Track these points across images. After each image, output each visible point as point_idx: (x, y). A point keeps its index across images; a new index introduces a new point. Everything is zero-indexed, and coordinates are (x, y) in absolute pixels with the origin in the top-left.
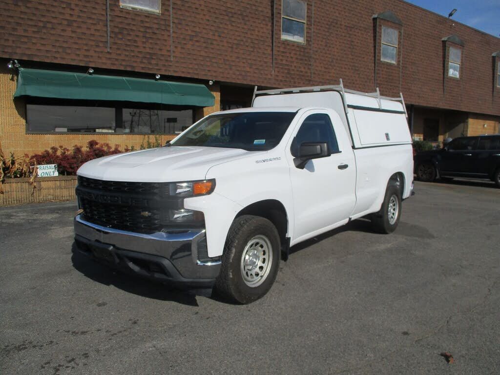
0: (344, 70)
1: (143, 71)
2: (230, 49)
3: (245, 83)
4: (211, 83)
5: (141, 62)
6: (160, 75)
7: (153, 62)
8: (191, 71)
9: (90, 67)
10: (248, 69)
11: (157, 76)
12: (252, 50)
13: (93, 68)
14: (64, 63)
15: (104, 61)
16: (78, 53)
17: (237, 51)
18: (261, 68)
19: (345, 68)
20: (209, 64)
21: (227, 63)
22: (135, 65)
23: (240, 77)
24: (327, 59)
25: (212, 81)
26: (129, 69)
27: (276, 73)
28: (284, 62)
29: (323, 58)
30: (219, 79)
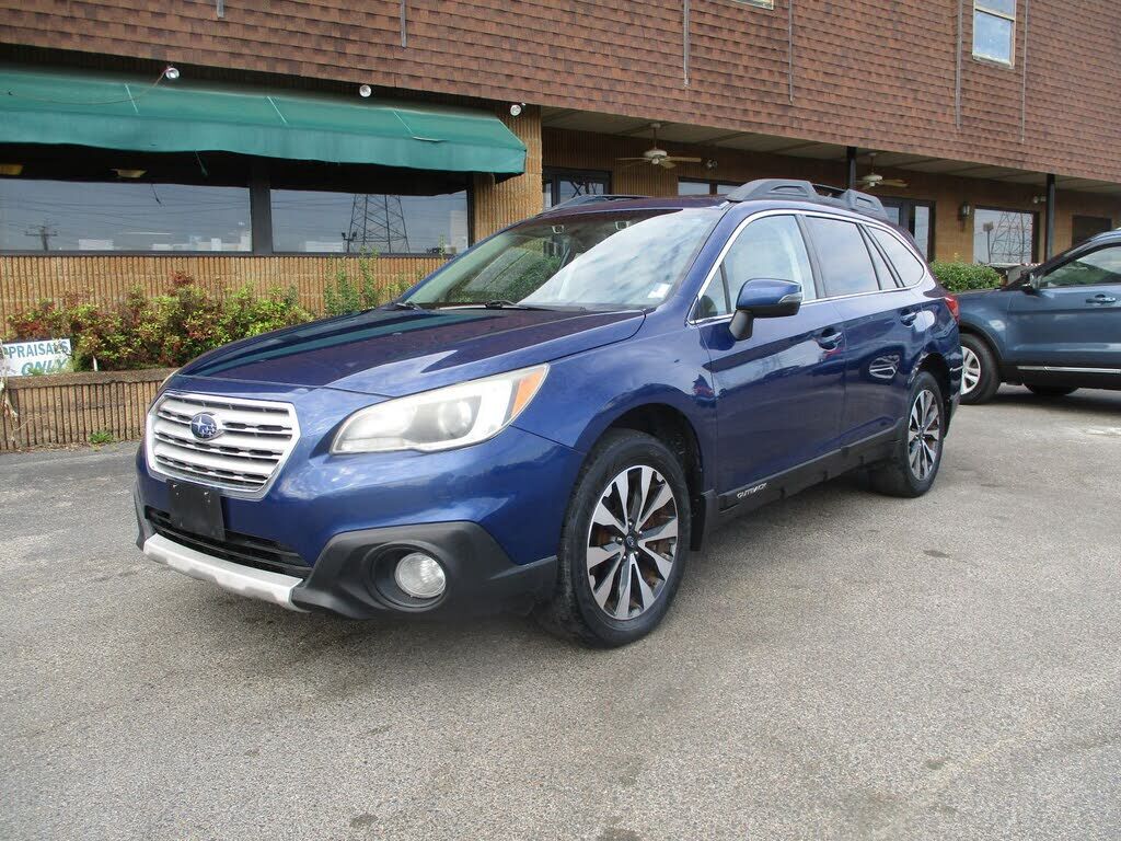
0: (874, 78)
1: (324, 76)
2: (566, 18)
3: (610, 111)
4: (515, 111)
5: (318, 51)
6: (371, 86)
7: (351, 49)
8: (457, 76)
9: (170, 63)
10: (616, 74)
11: (364, 90)
12: (627, 20)
13: (177, 65)
14: (92, 50)
15: (207, 44)
16: (132, 21)
17: (586, 22)
18: (653, 71)
19: (879, 75)
20: (508, 57)
21: (560, 56)
22: (298, 57)
23: (596, 96)
24: (830, 49)
25: (519, 104)
26: (282, 69)
27: (696, 87)
28: (716, 56)
29: (819, 48)
30: (538, 100)
